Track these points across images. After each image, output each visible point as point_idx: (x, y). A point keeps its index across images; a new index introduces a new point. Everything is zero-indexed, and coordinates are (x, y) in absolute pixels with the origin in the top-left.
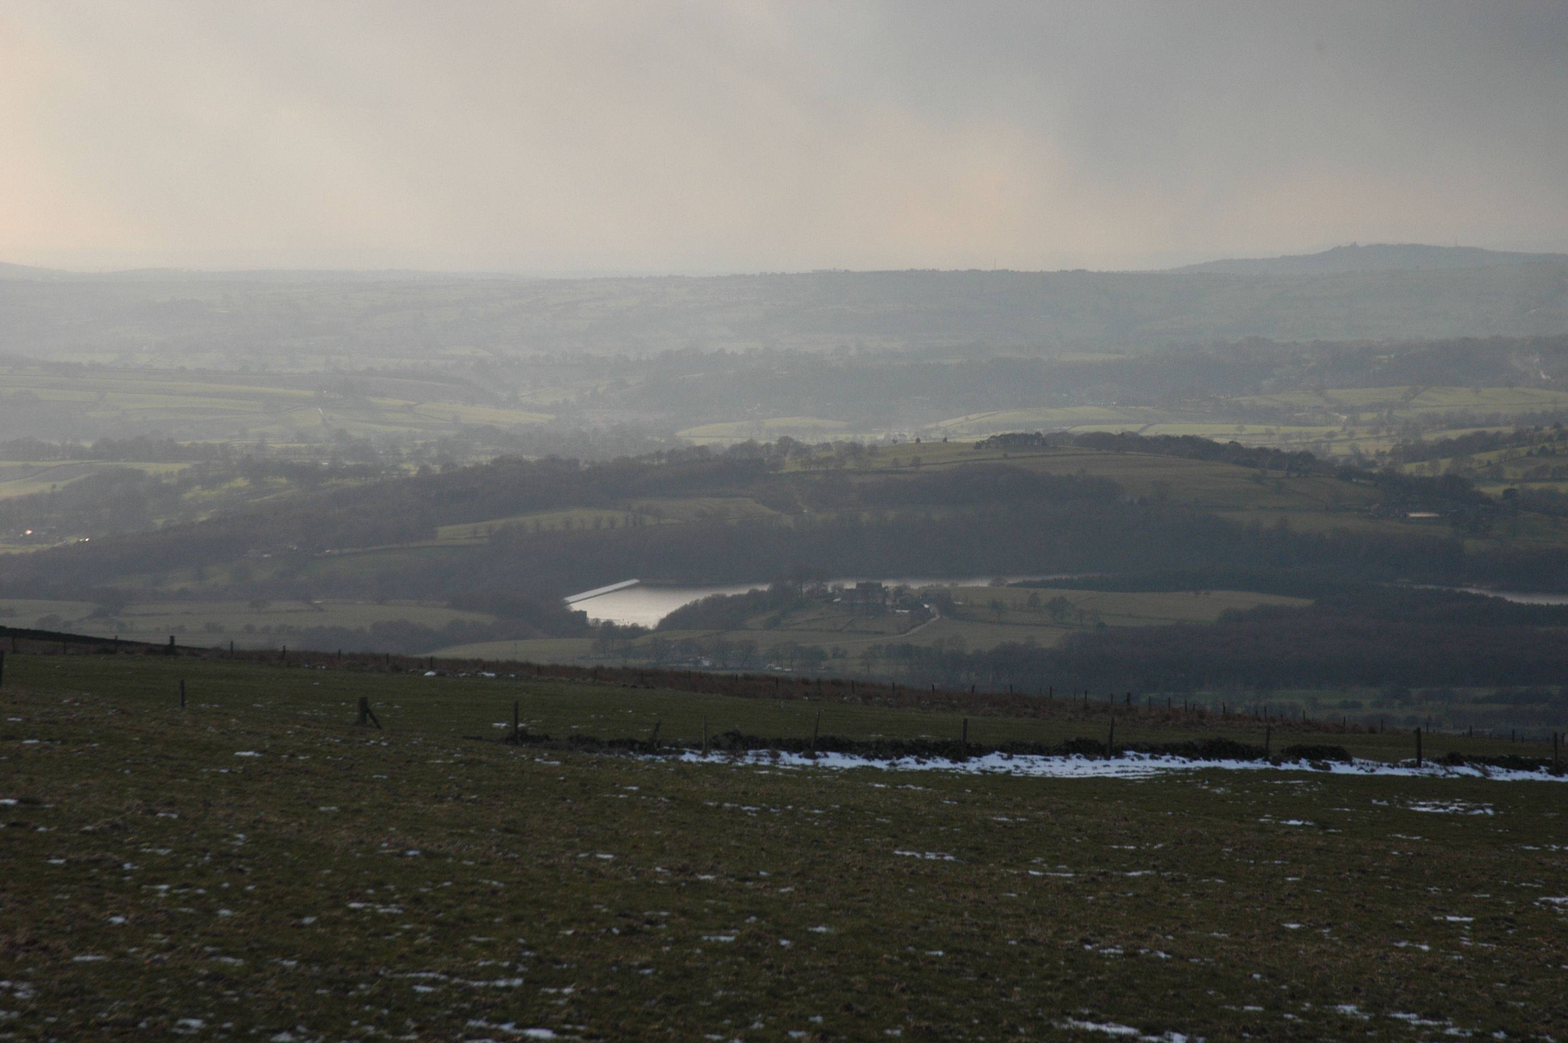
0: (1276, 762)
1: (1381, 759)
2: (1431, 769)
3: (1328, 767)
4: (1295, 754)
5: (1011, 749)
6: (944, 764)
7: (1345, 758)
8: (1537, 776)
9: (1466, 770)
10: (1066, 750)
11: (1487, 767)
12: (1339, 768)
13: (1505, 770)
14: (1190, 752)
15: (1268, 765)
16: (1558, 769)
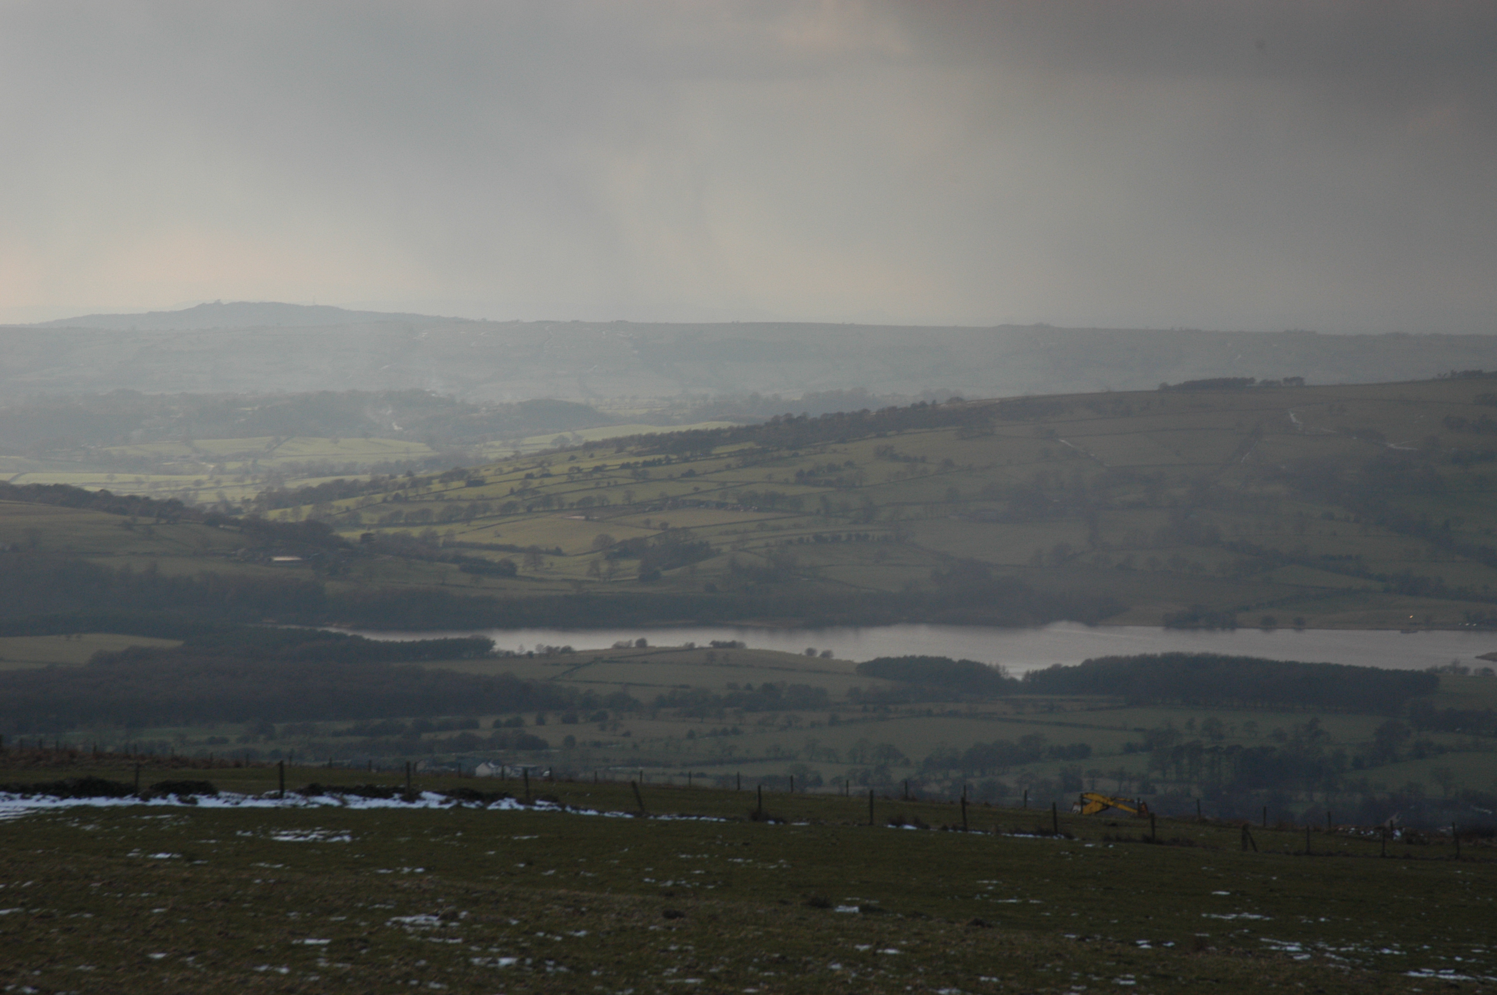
0: (146, 798)
1: (246, 791)
2: (294, 800)
3: (194, 801)
4: (163, 790)
7: (211, 792)
8: (391, 804)
9: (325, 800)
11: (346, 797)
12: (206, 802)
13: (361, 798)
14: (61, 791)
15: (137, 801)
16: (411, 796)
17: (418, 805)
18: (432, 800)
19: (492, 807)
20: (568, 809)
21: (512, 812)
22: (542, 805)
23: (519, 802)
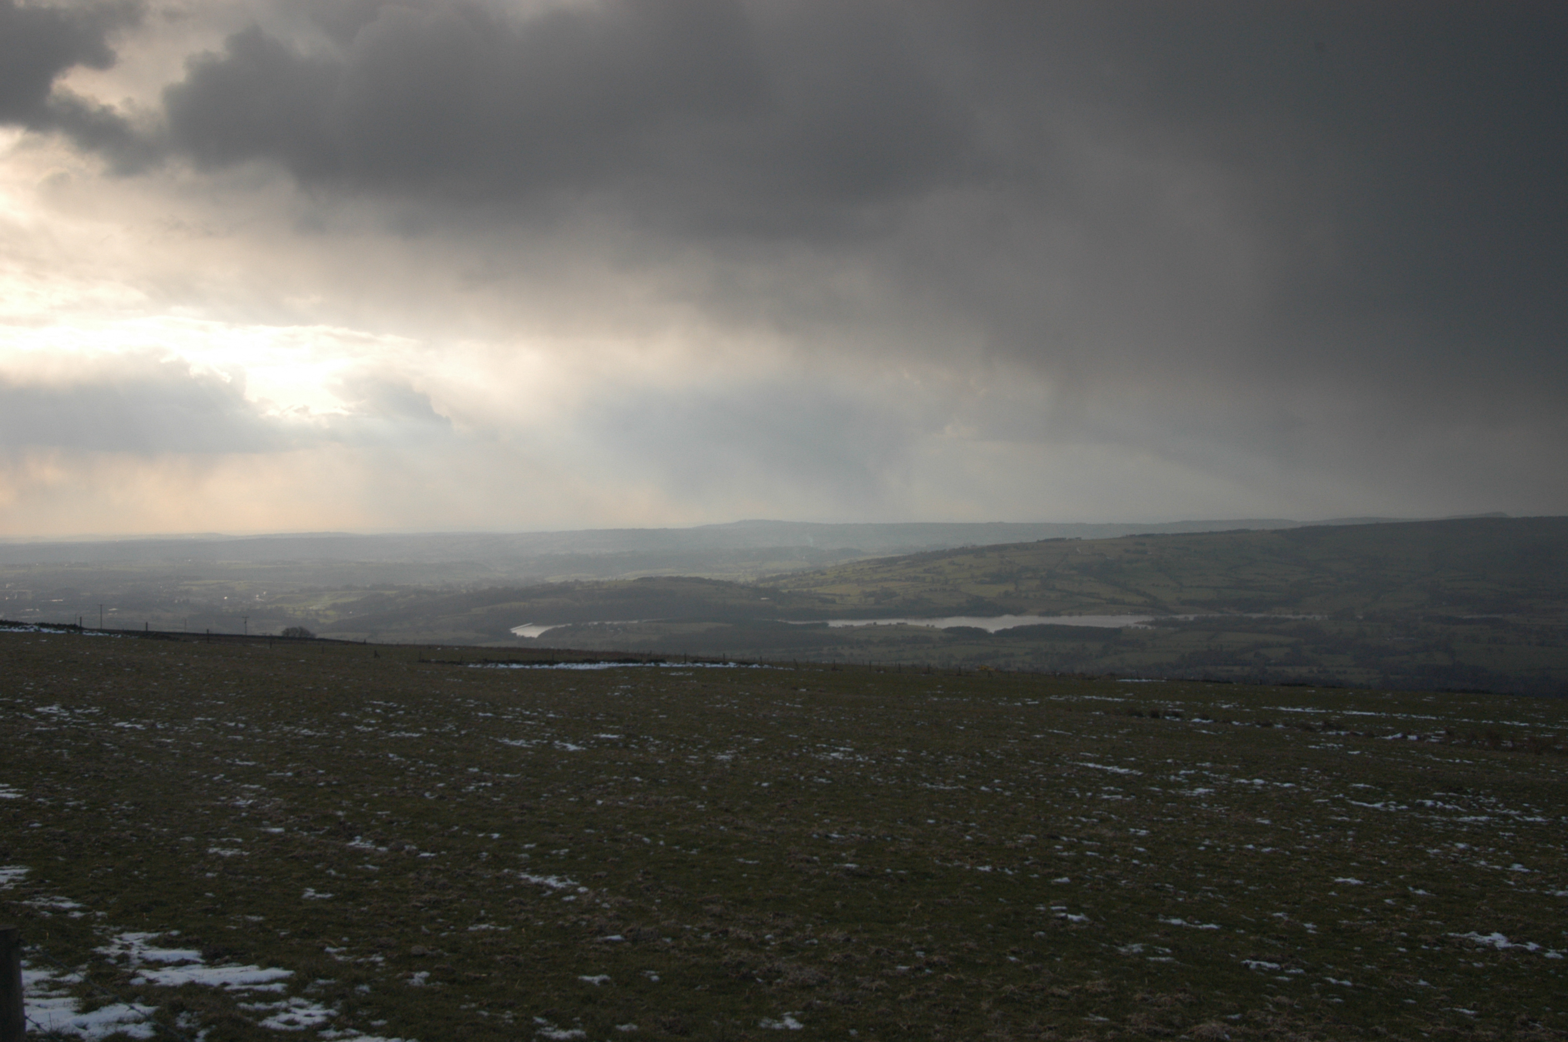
0: (644, 663)
1: (675, 662)
2: (690, 665)
3: (659, 665)
4: (650, 661)
5: (567, 662)
6: (546, 666)
7: (664, 662)
8: (719, 666)
9: (699, 665)
10: (583, 662)
12: (662, 665)
14: (620, 661)
15: (642, 665)
16: (725, 663)
17: (727, 666)
18: (732, 665)
19: (750, 667)
20: (774, 667)
21: (756, 669)
22: (766, 666)
23: (759, 665)
